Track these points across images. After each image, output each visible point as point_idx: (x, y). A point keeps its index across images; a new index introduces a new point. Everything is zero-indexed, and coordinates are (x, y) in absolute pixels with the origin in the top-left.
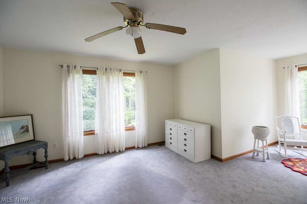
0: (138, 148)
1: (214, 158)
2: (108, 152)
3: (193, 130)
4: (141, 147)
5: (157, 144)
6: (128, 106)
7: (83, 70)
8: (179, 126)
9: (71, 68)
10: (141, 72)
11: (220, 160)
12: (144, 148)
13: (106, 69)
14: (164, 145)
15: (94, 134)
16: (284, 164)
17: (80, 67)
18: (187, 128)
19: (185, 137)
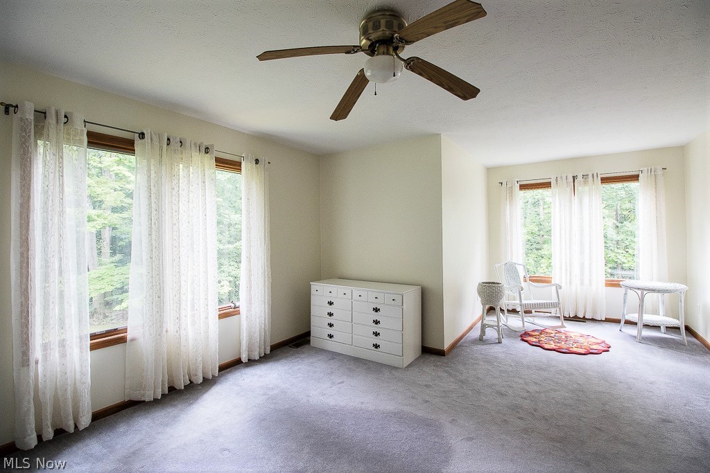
0: (251, 362)
1: (430, 351)
2: (172, 389)
3: (398, 298)
4: (257, 358)
5: (287, 345)
6: (100, 253)
7: (90, 134)
8: (356, 294)
9: (51, 120)
10: (257, 161)
11: (441, 353)
12: (264, 359)
13: (168, 139)
14: (309, 342)
15: (123, 340)
16: (526, 341)
17: (85, 121)
18: (380, 296)
19: (376, 316)
